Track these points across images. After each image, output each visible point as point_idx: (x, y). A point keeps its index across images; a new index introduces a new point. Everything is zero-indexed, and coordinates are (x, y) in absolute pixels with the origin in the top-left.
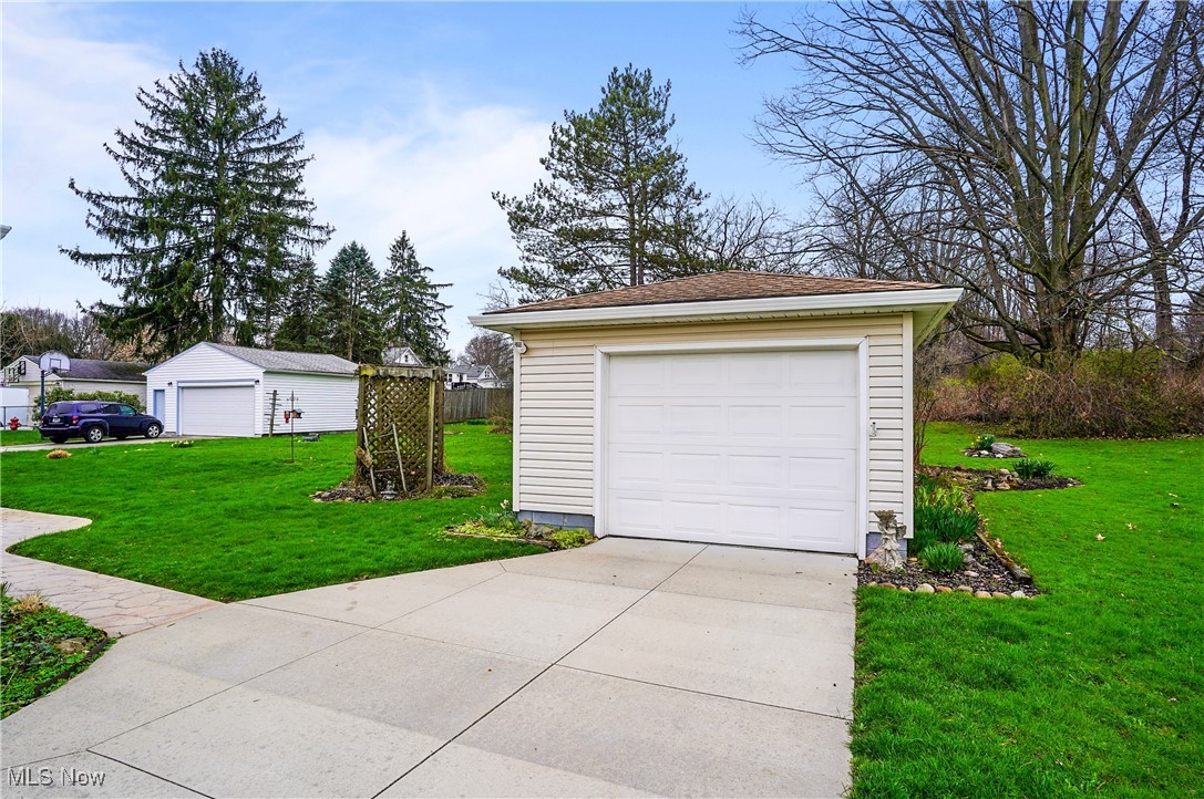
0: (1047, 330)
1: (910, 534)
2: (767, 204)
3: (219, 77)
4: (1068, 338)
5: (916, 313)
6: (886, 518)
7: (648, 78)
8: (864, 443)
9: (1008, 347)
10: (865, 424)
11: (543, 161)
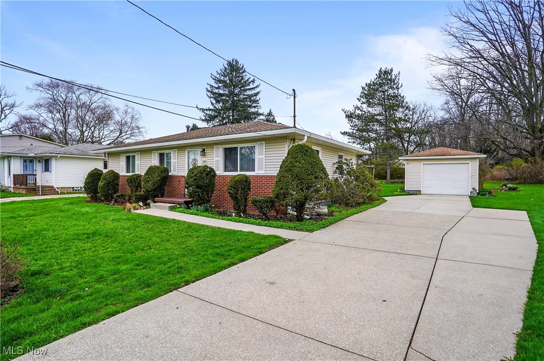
0: (533, 149)
1: (478, 191)
2: (429, 105)
3: (234, 68)
4: (541, 153)
5: (479, 158)
6: (474, 189)
7: (392, 70)
8: (470, 178)
9: (519, 155)
10: (470, 175)
11: (358, 99)
